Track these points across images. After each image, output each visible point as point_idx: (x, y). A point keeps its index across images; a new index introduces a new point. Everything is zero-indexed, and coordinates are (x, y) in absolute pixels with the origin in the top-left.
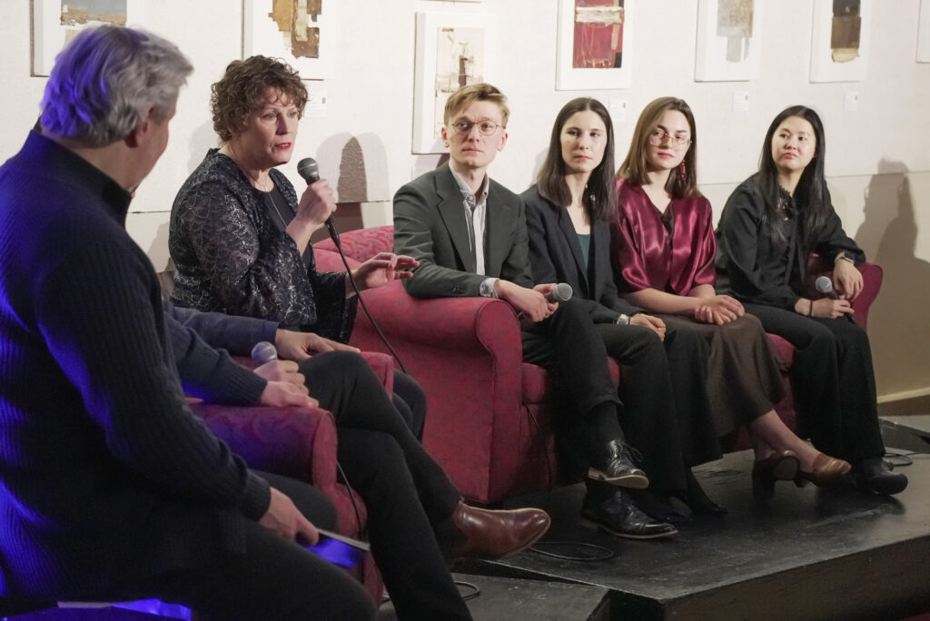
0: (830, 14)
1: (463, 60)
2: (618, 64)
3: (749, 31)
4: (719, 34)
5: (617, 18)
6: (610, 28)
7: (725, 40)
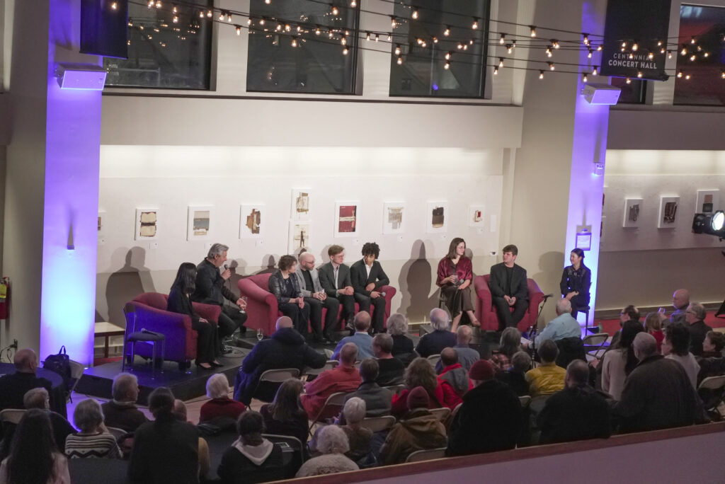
0: (432, 215)
1: (302, 232)
2: (354, 230)
3: (401, 221)
4: (389, 222)
5: (353, 220)
6: (351, 222)
7: (391, 224)
